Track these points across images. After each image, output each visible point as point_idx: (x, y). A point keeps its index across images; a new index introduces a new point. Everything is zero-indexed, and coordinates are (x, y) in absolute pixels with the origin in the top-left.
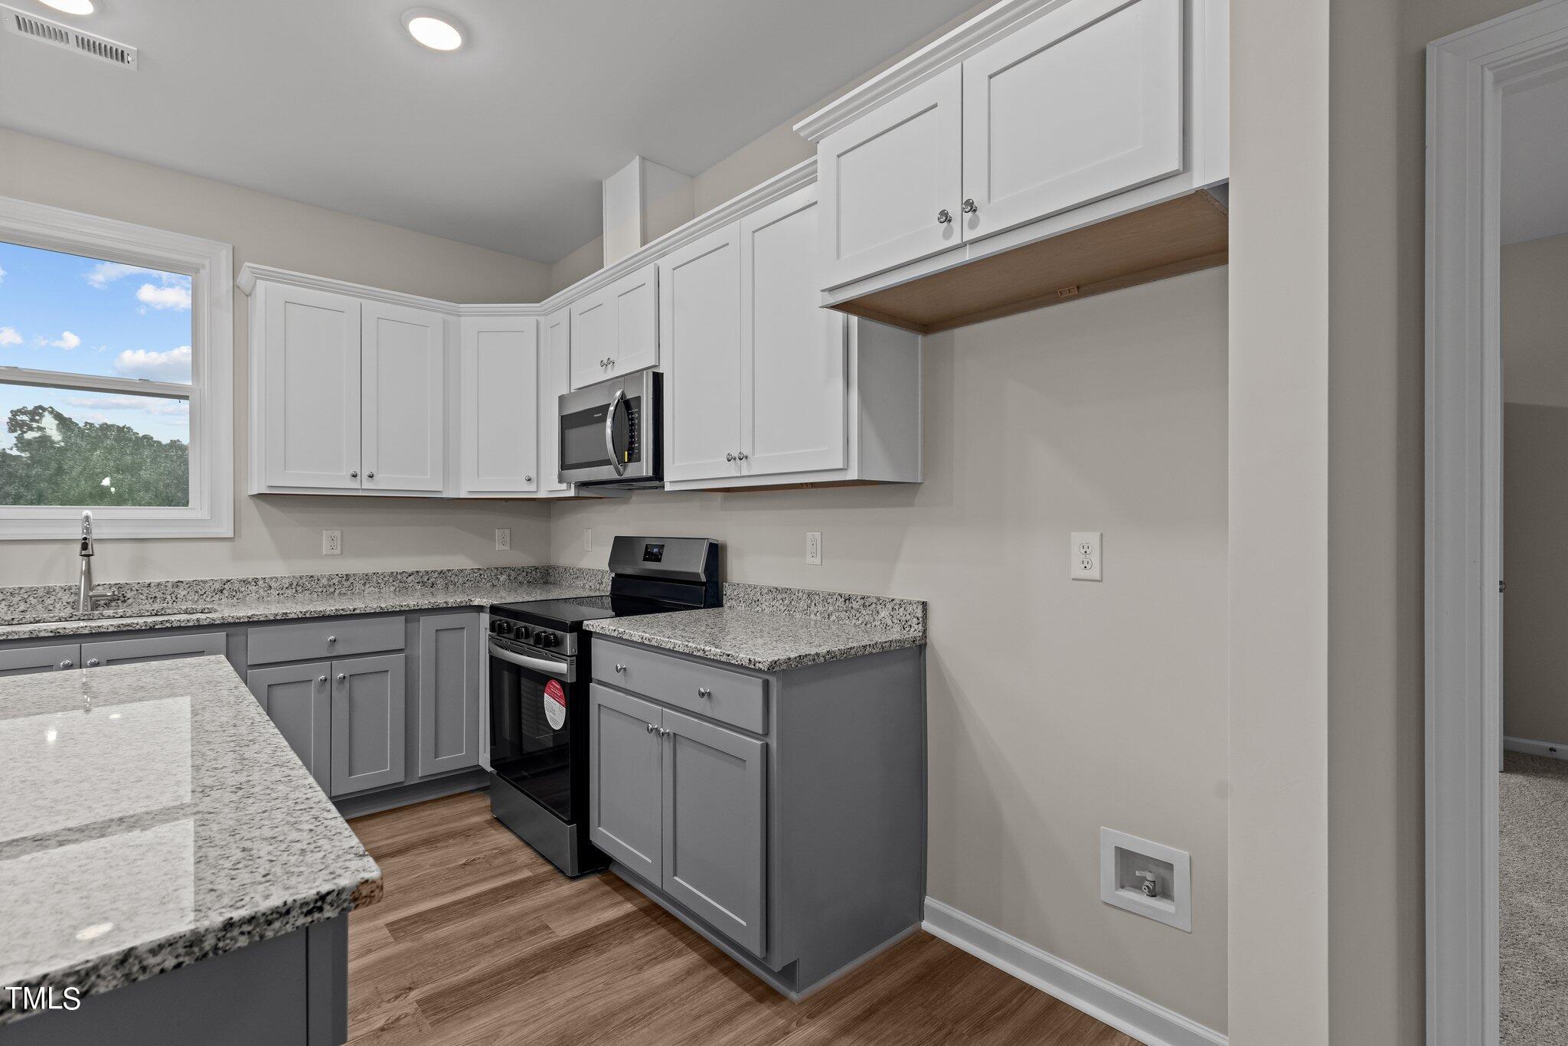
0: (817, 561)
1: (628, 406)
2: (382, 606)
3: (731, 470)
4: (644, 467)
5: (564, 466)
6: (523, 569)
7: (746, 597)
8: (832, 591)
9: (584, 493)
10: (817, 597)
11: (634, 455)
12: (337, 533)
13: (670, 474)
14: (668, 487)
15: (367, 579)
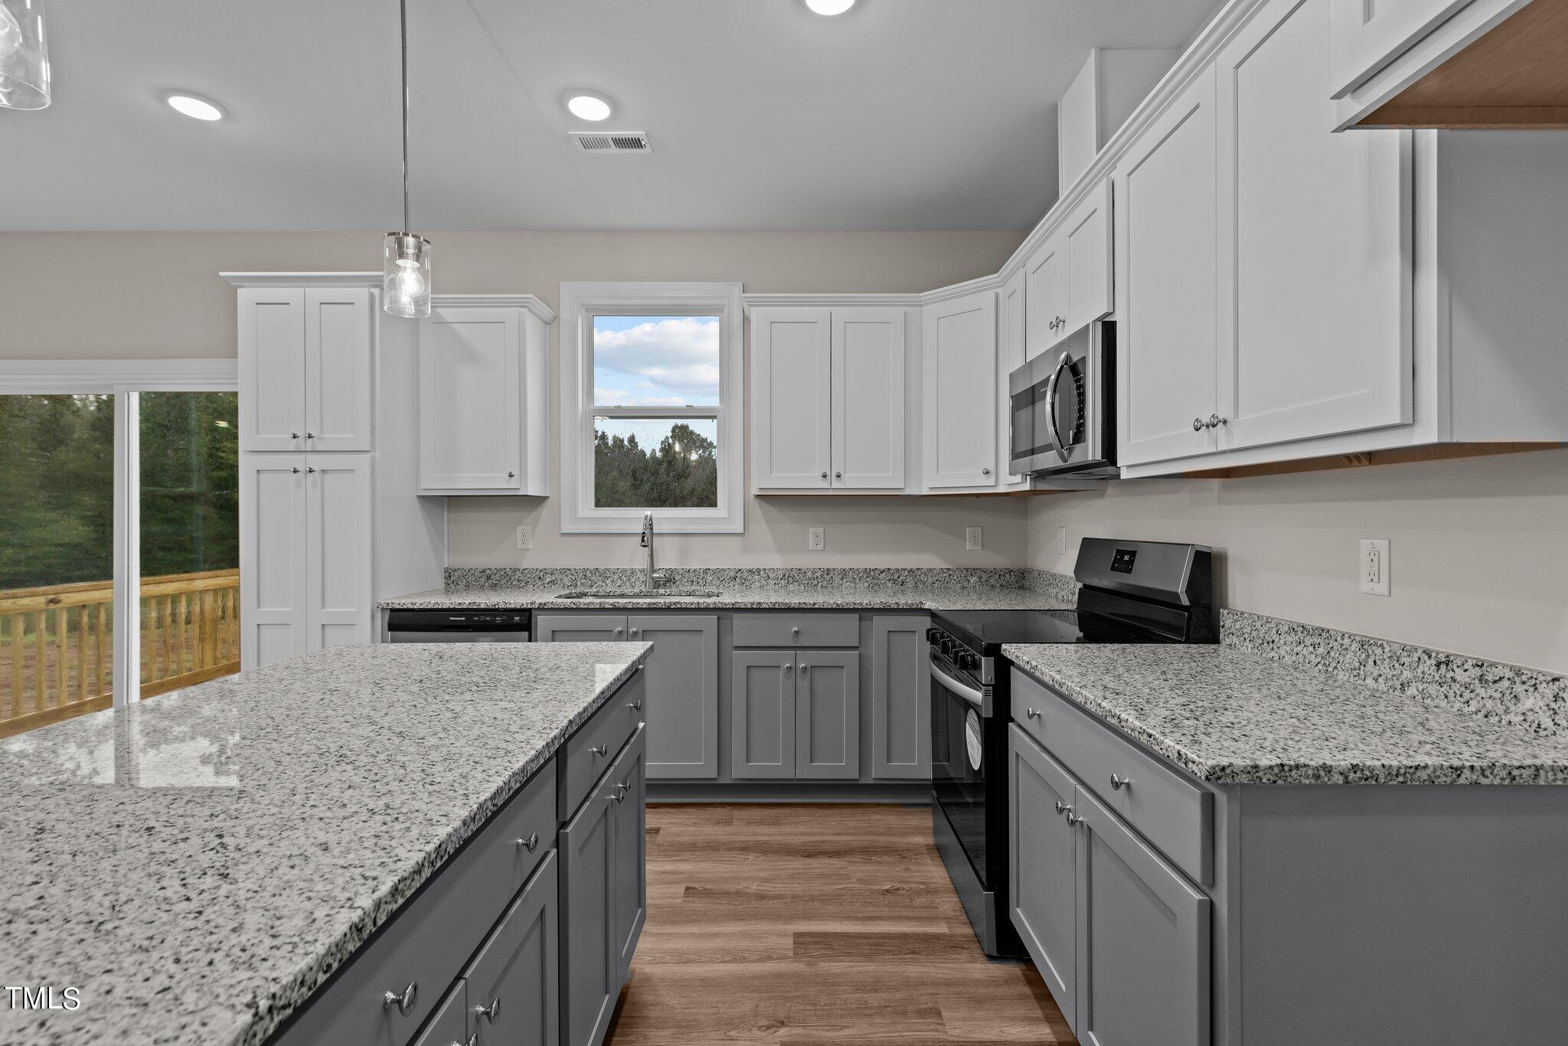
0: (1382, 588)
1: (1075, 369)
2: (839, 602)
3: (1203, 443)
4: (1091, 449)
5: (1016, 455)
6: (995, 571)
7: (1254, 634)
8: (1410, 642)
9: (1042, 486)
10: (1379, 651)
11: (1079, 436)
12: (821, 530)
13: (1125, 456)
14: (1125, 475)
15: (844, 573)
